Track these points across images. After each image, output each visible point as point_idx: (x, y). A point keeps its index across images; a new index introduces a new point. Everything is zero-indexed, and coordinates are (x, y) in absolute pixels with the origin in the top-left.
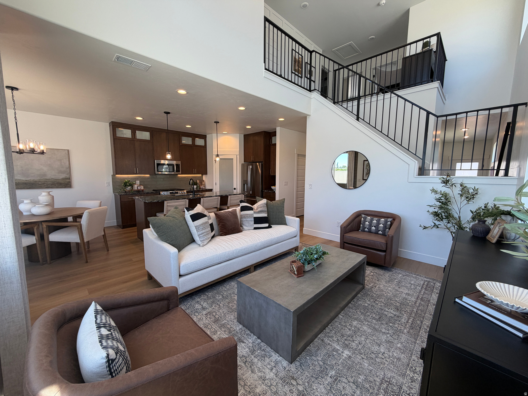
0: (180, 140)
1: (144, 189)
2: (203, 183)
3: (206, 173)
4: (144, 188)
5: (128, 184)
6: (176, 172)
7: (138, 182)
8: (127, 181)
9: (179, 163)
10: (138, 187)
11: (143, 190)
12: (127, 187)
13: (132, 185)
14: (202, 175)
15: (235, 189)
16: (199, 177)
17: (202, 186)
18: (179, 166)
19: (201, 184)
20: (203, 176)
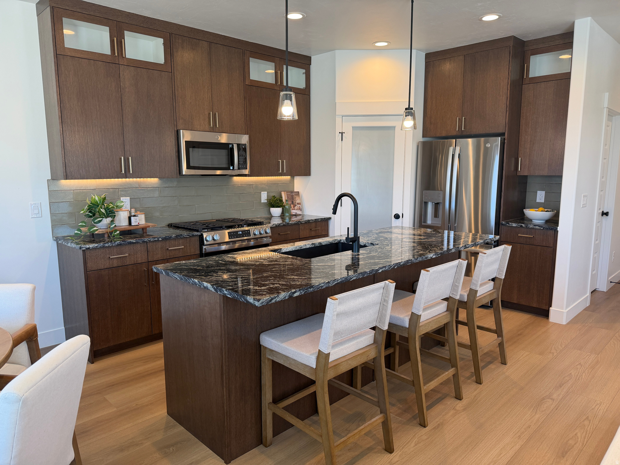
0: (245, 70)
1: (150, 224)
2: (298, 201)
3: (306, 172)
4: (147, 220)
5: (103, 211)
6: (239, 169)
7: (125, 202)
8: (97, 198)
9: (245, 139)
10: (132, 218)
11: (144, 229)
12: (100, 221)
13: (111, 213)
14: (293, 176)
15: (397, 217)
16: (284, 183)
17: (296, 208)
18: (245, 150)
19: (293, 203)
20: (295, 181)
